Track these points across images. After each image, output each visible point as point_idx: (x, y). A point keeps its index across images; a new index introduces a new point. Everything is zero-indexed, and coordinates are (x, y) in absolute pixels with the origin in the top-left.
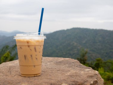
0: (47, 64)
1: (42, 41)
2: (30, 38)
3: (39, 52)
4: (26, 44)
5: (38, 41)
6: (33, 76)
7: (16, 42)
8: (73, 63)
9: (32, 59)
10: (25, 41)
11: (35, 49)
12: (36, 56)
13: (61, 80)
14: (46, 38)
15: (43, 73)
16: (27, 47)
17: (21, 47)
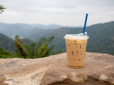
0: (87, 58)
1: (86, 41)
3: (84, 49)
4: (74, 43)
5: (83, 41)
6: (78, 67)
7: (65, 41)
8: (110, 58)
9: (78, 54)
10: (73, 40)
11: (81, 46)
12: (81, 52)
13: (101, 72)
14: (89, 38)
15: (85, 65)
16: (75, 45)
17: (69, 45)
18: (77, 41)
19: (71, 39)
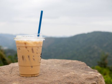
1: (40, 43)
2: (28, 39)
3: (37, 53)
4: (24, 45)
5: (35, 43)
6: (31, 76)
9: (29, 59)
10: (23, 42)
11: (32, 50)
12: (33, 56)
16: (25, 48)
17: (19, 48)
18: (28, 43)
19: (20, 41)
